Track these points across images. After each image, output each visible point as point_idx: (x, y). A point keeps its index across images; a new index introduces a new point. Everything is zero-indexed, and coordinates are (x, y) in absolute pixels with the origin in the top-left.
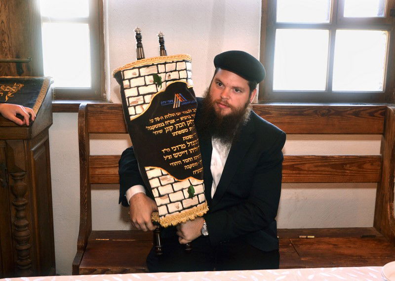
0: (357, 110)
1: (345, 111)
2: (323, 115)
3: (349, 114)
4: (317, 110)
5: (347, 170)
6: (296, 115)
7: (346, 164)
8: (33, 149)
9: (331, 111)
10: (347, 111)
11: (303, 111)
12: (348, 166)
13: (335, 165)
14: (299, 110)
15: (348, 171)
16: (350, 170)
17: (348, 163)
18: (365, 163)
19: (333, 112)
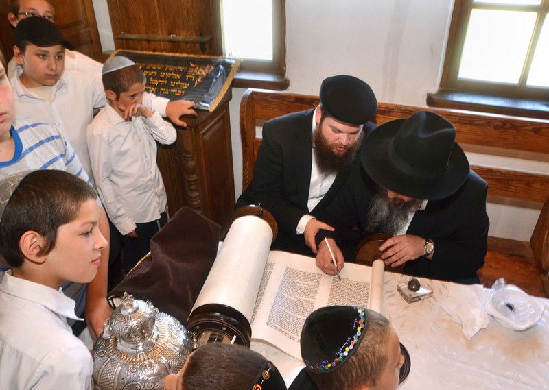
0: (538, 127)
1: (523, 127)
2: (496, 127)
3: (528, 130)
4: (490, 122)
5: (513, 186)
6: (465, 124)
7: (513, 180)
8: (202, 132)
9: (506, 124)
10: (526, 126)
11: (474, 121)
12: (514, 182)
13: (500, 179)
14: (469, 119)
15: (513, 188)
16: (516, 187)
17: (514, 180)
18: (534, 182)
19: (508, 125)
